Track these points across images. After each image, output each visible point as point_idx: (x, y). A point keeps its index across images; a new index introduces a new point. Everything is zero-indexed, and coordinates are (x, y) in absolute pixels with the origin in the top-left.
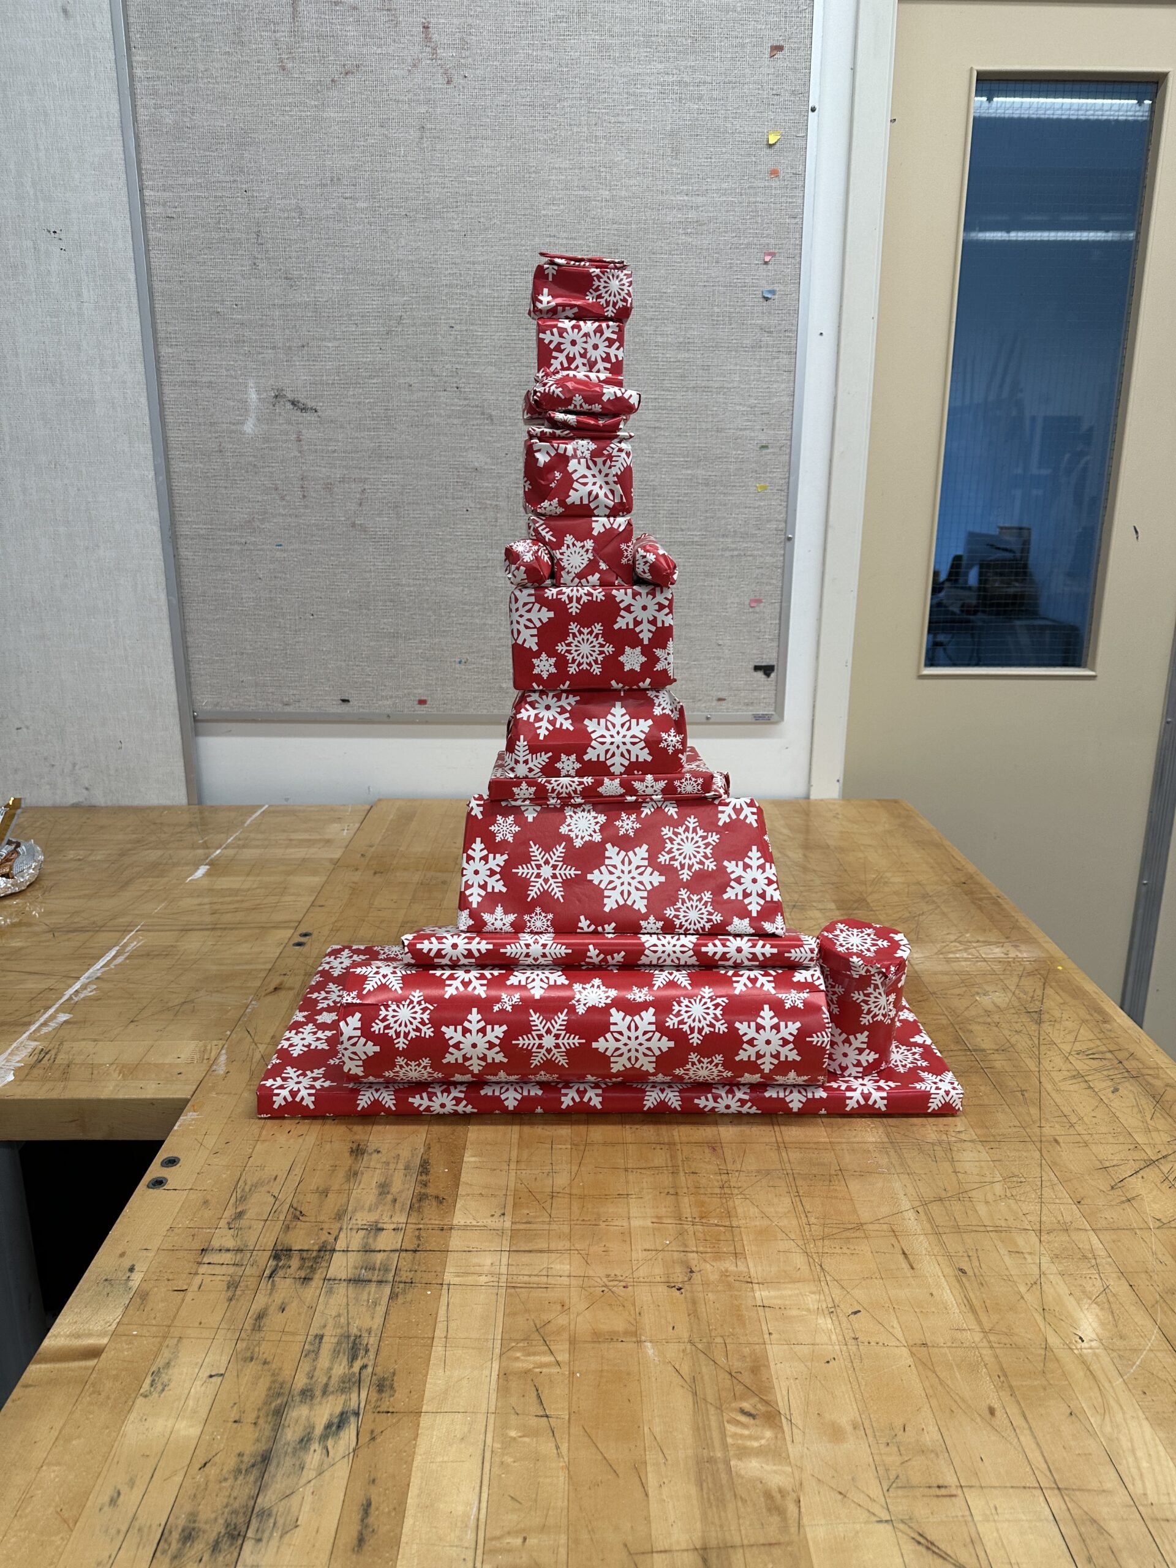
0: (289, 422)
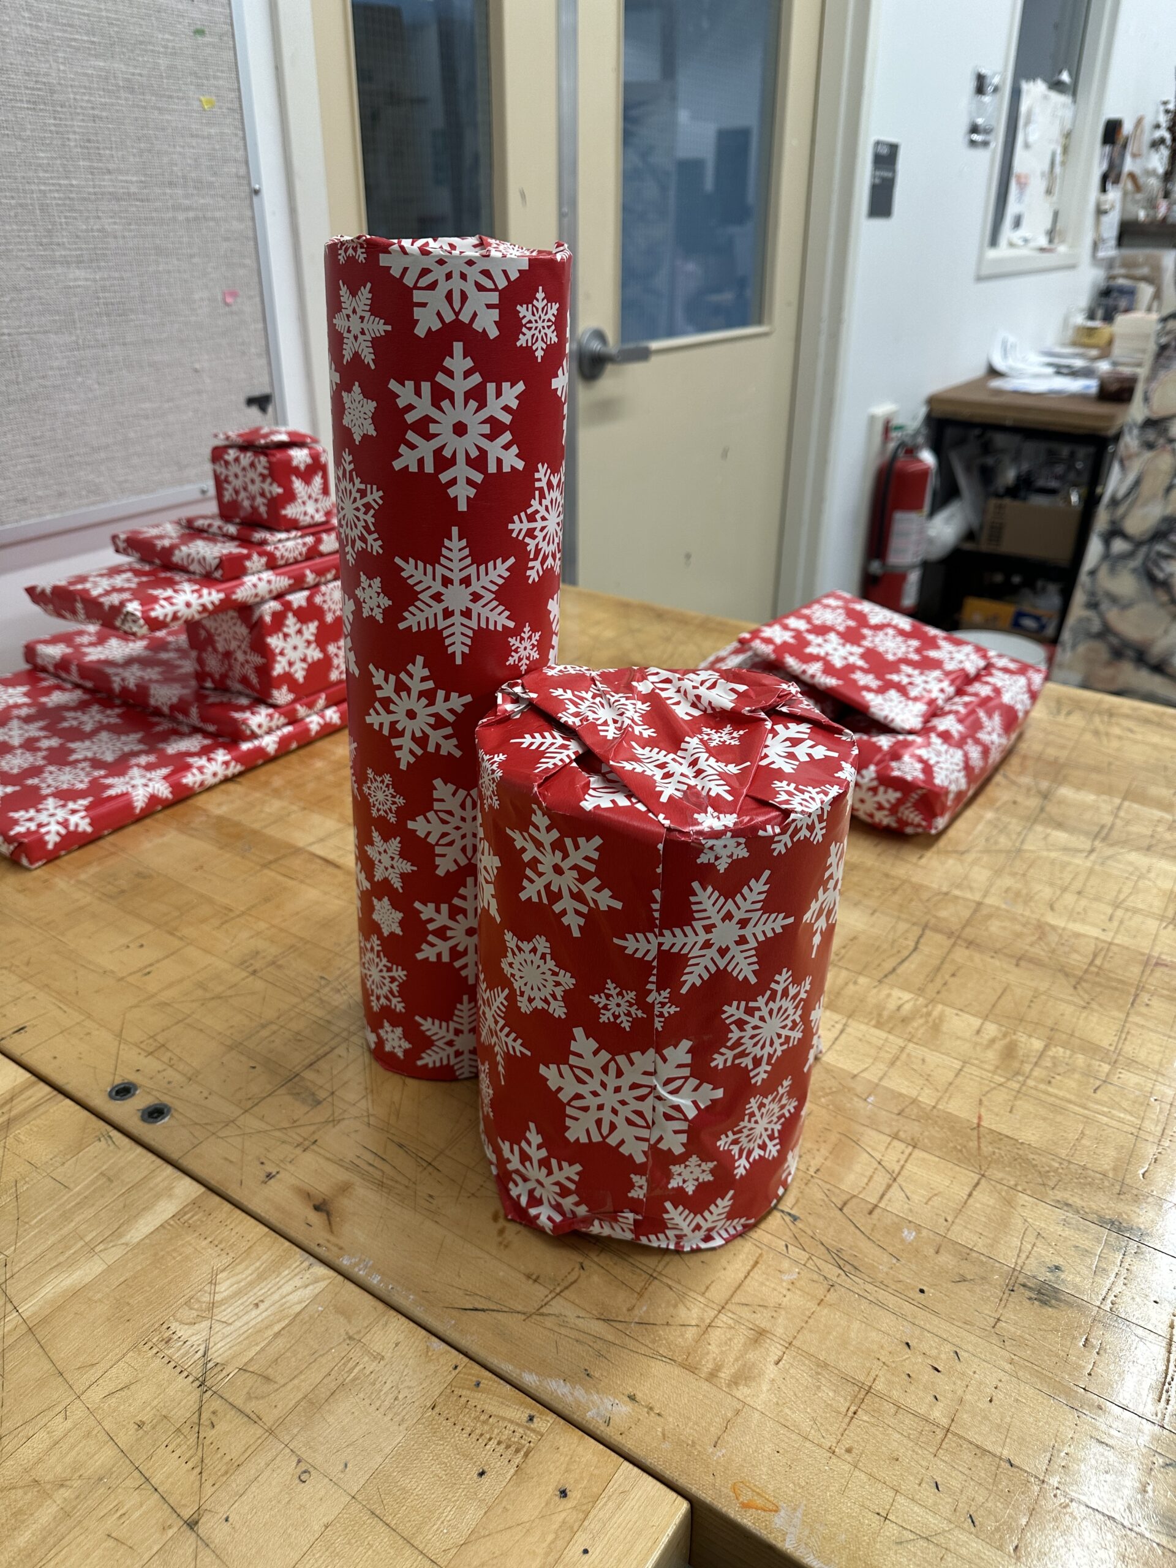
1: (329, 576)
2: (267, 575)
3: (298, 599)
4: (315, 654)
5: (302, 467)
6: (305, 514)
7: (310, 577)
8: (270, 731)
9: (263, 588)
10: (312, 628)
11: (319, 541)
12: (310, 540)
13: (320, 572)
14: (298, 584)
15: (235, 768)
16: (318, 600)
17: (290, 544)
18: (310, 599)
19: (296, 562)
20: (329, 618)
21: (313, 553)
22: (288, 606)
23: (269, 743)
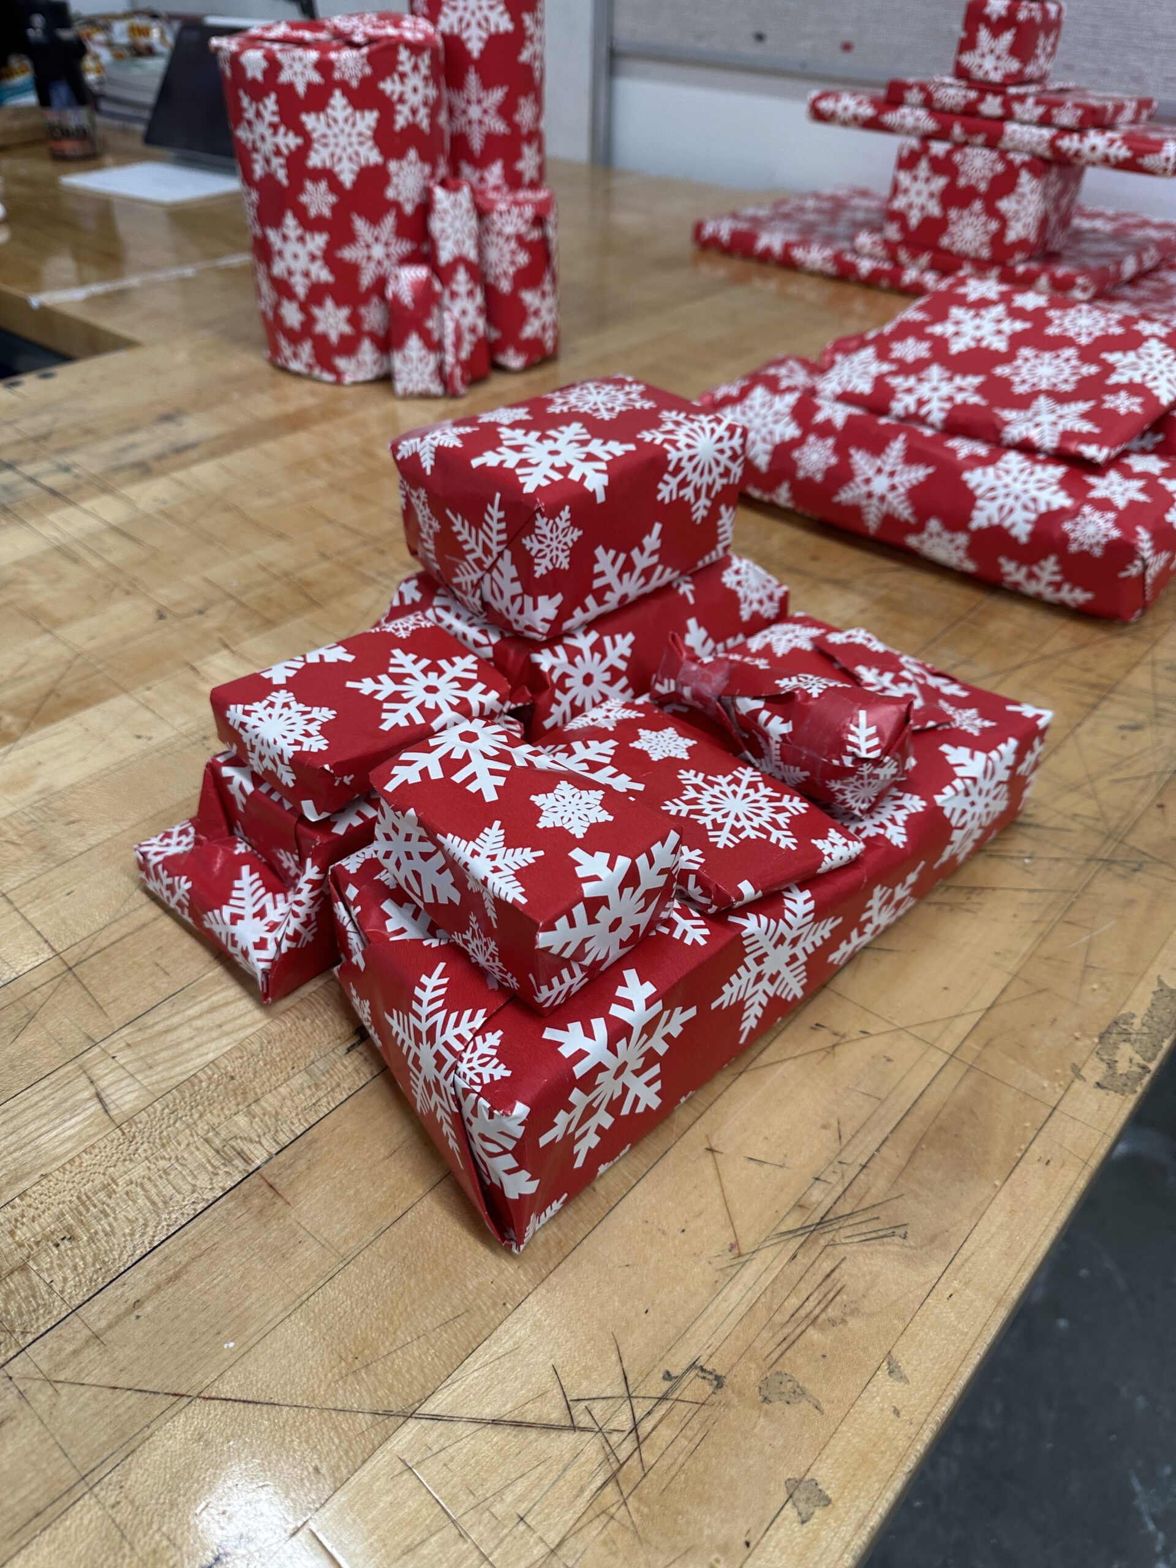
1: (980, 139)
2: (921, 113)
3: (939, 148)
4: (934, 209)
5: (994, 17)
6: (980, 67)
7: (957, 130)
8: (871, 256)
9: (910, 122)
10: (940, 182)
11: (981, 99)
12: (973, 95)
13: (970, 131)
14: (942, 134)
15: (830, 268)
16: (957, 157)
17: (952, 92)
18: (949, 154)
19: (951, 112)
20: (962, 182)
21: (970, 111)
22: (925, 150)
23: (865, 266)
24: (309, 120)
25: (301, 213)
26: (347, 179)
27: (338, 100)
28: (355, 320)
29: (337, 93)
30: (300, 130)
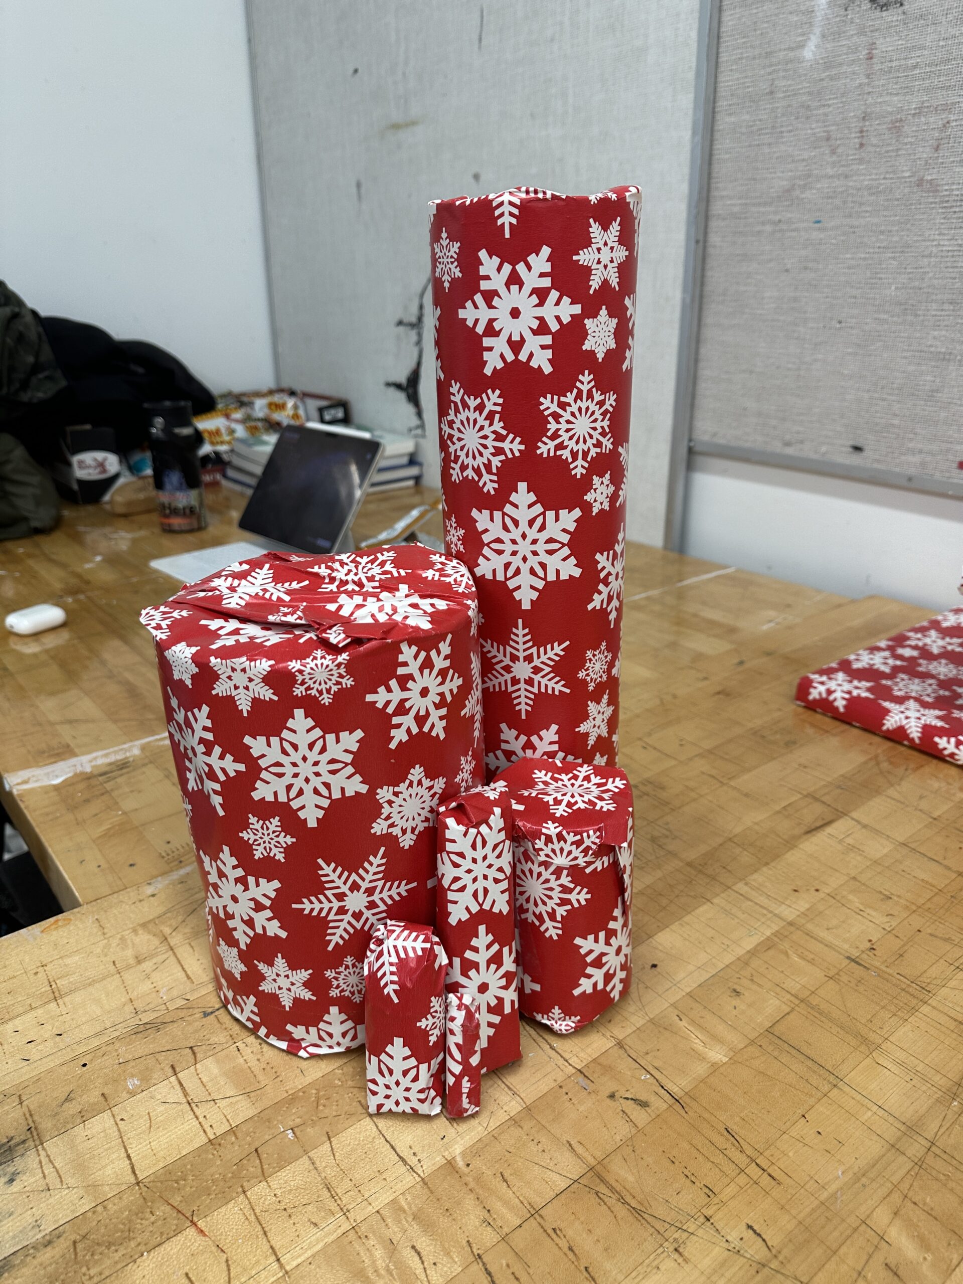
0: (861, 32)
24: (256, 745)
25: (243, 852)
26: (311, 816)
27: (300, 721)
28: (317, 984)
29: (299, 713)
30: (242, 754)
